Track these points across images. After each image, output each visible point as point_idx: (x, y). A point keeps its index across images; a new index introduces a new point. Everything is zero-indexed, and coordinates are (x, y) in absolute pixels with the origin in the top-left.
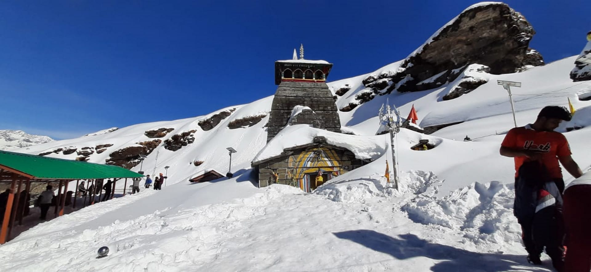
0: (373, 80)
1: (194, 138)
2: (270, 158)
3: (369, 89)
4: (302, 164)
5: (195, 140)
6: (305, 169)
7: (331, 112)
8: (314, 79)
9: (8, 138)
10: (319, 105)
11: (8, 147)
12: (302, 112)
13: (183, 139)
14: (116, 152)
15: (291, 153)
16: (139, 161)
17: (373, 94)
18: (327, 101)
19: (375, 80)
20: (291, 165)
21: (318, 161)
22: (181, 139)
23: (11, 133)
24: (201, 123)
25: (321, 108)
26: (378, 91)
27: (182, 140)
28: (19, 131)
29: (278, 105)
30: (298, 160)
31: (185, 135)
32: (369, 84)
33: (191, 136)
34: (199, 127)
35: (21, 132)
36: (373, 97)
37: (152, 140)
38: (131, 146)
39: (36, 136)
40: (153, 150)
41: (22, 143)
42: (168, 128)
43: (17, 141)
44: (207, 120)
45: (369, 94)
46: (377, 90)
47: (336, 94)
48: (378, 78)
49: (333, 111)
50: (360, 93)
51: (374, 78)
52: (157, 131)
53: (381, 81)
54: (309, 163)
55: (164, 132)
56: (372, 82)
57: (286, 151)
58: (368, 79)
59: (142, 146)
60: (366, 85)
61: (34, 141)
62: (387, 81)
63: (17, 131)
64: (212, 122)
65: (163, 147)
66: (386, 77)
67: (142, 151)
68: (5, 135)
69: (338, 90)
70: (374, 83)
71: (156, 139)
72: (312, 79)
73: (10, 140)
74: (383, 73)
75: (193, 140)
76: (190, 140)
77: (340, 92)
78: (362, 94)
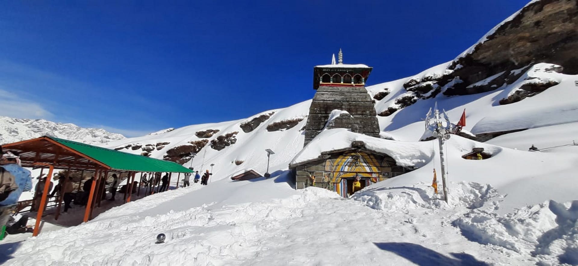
0: (415, 83)
1: (236, 140)
2: (307, 161)
3: (410, 93)
4: (339, 169)
6: (341, 173)
7: (369, 116)
8: (353, 83)
10: (357, 109)
11: (93, 142)
12: (340, 116)
14: (172, 149)
15: (330, 156)
16: (190, 158)
17: (415, 98)
18: (366, 105)
19: (418, 83)
20: (328, 168)
21: (356, 166)
22: (225, 139)
23: (96, 131)
24: (242, 125)
25: (359, 112)
26: (421, 95)
27: (226, 140)
28: (101, 129)
29: (316, 109)
30: (336, 164)
31: (228, 136)
32: (411, 88)
33: (234, 137)
34: (241, 129)
36: (415, 101)
37: (201, 139)
38: (184, 145)
39: (113, 134)
40: (201, 148)
41: (103, 139)
42: (214, 129)
43: (100, 137)
44: (249, 123)
45: (410, 98)
46: (419, 94)
47: (374, 98)
48: (421, 81)
49: (372, 115)
50: (400, 97)
51: (416, 81)
52: (205, 132)
53: (424, 84)
54: (347, 167)
55: (211, 133)
56: (414, 85)
57: (323, 154)
58: (410, 82)
59: (192, 145)
60: (408, 89)
61: (111, 138)
62: (432, 84)
63: (100, 130)
64: (252, 125)
65: (210, 146)
66: (430, 80)
67: (192, 150)
68: (92, 132)
69: (376, 94)
70: (417, 86)
71: (205, 139)
72: (351, 83)
73: (95, 136)
74: (427, 76)
75: (235, 141)
76: (233, 141)
77: (379, 96)
78: (403, 98)
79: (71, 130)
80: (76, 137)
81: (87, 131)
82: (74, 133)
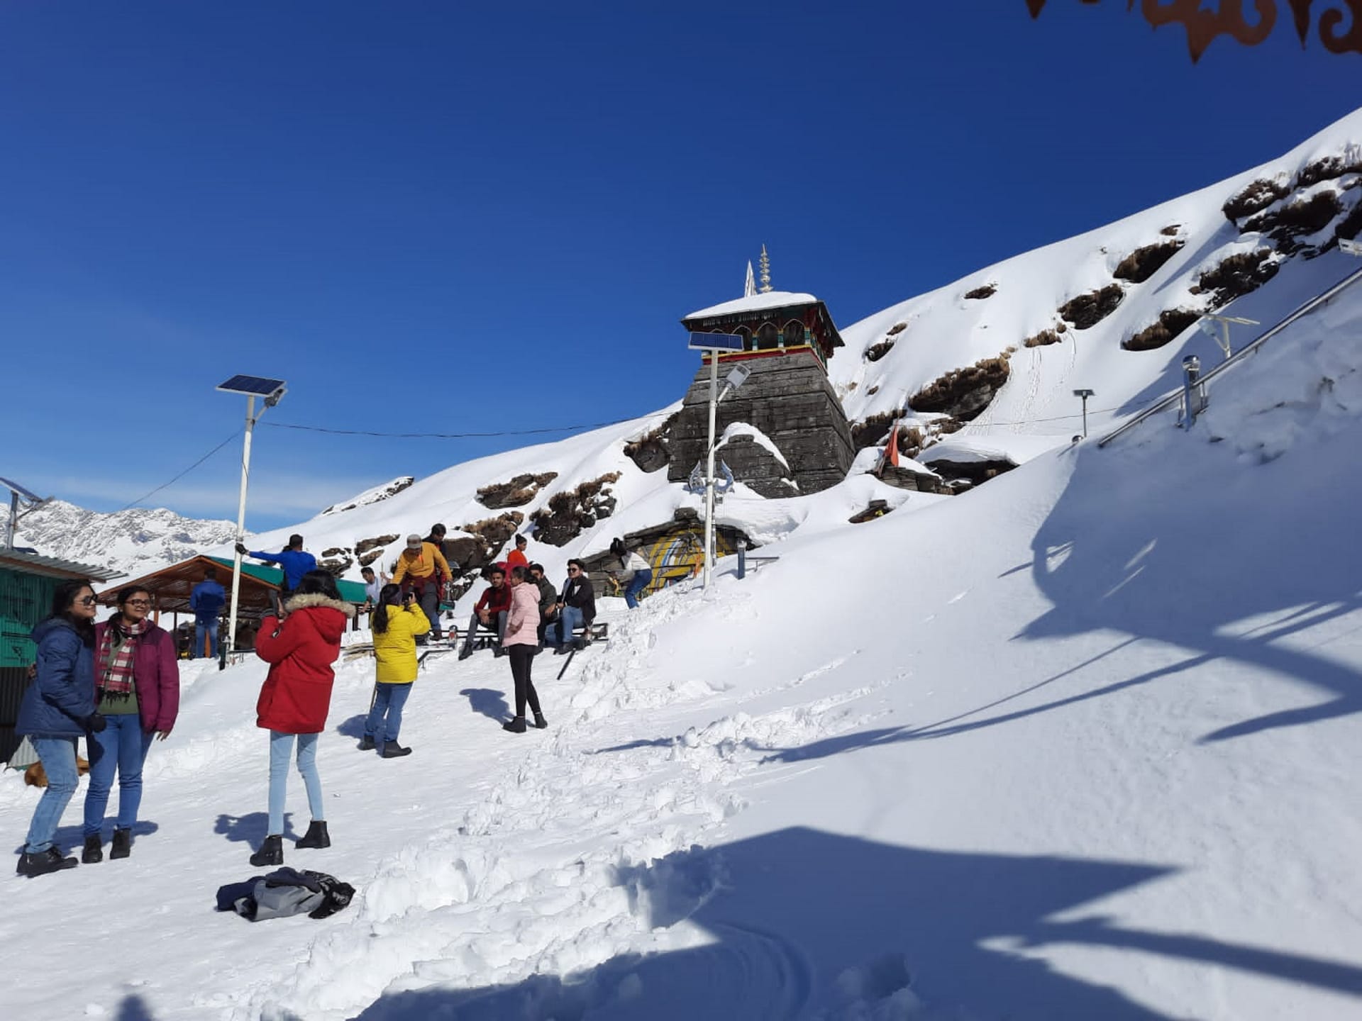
0: (1269, 194)
1: (615, 501)
3: (1254, 237)
5: (617, 507)
9: (137, 532)
11: (141, 561)
13: (582, 505)
16: (469, 581)
17: (1274, 257)
19: (1281, 194)
21: (689, 554)
22: (575, 507)
23: (144, 519)
24: (632, 446)
26: (1298, 240)
27: (579, 507)
28: (161, 510)
31: (586, 491)
32: (1254, 217)
33: (606, 493)
34: (629, 460)
35: (165, 512)
36: (1273, 270)
37: (496, 514)
39: (202, 522)
40: (501, 545)
41: (171, 547)
42: (538, 473)
43: (160, 540)
44: (651, 436)
45: (1250, 262)
46: (1290, 238)
47: (1116, 276)
48: (1296, 181)
50: (1211, 264)
51: (1271, 186)
52: (508, 485)
53: (1305, 196)
55: (530, 487)
56: (1266, 204)
58: (1250, 193)
59: (470, 536)
60: (1242, 223)
61: (198, 538)
62: (1339, 193)
63: (157, 512)
64: (666, 440)
66: (1330, 175)
67: (472, 553)
68: (130, 525)
69: (1124, 258)
70: (1277, 206)
71: (509, 510)
73: (144, 538)
74: (1316, 158)
75: (612, 507)
76: (603, 508)
77: (1136, 266)
78: (1221, 264)
79: (62, 526)
80: (81, 550)
81: (114, 521)
82: (75, 534)
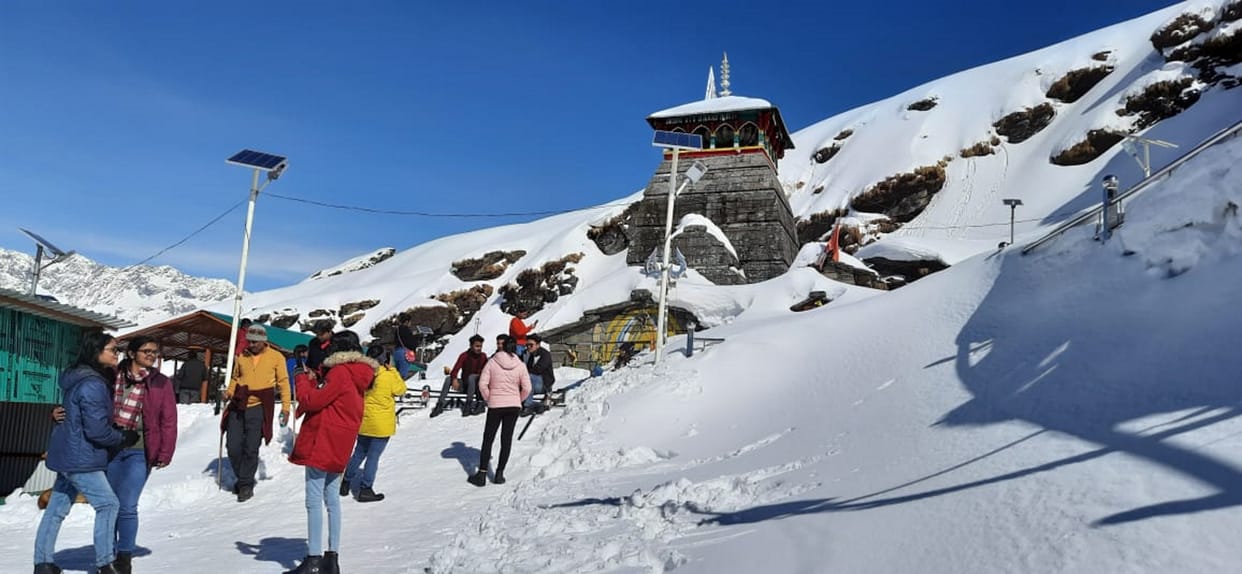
0: (1194, 27)
1: (577, 279)
3: (1178, 66)
5: (578, 285)
9: (143, 286)
10: (737, 209)
11: (145, 312)
13: (547, 282)
14: (384, 321)
16: (440, 346)
17: (1196, 86)
18: (759, 198)
19: (1206, 27)
22: (540, 283)
23: (150, 274)
24: (595, 231)
26: (1219, 70)
27: (544, 284)
28: (166, 267)
31: (551, 269)
32: (1180, 47)
33: (569, 272)
34: (592, 243)
35: (169, 269)
36: (1194, 97)
37: (468, 286)
38: (419, 306)
39: (202, 280)
40: (472, 314)
41: (174, 301)
42: (508, 250)
43: (163, 294)
44: (613, 222)
45: (1174, 89)
46: (1212, 68)
47: (1049, 95)
48: (1220, 17)
50: (1137, 89)
51: (1197, 20)
52: (481, 260)
55: (500, 263)
56: (1191, 36)
57: (587, 314)
58: (1177, 25)
59: (444, 305)
60: (1168, 53)
61: (198, 294)
63: (162, 268)
64: (626, 226)
65: (497, 306)
67: (444, 320)
68: (137, 279)
69: (1057, 80)
70: (1201, 39)
71: (480, 283)
73: (149, 292)
75: (574, 285)
76: (566, 285)
77: (1068, 88)
78: (1147, 90)
79: (76, 277)
80: (92, 300)
81: (123, 276)
82: (87, 285)
